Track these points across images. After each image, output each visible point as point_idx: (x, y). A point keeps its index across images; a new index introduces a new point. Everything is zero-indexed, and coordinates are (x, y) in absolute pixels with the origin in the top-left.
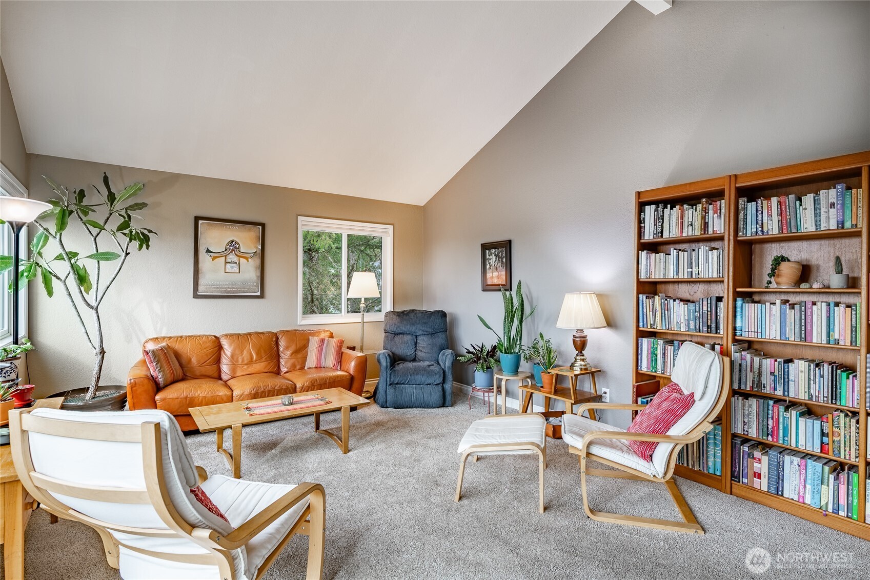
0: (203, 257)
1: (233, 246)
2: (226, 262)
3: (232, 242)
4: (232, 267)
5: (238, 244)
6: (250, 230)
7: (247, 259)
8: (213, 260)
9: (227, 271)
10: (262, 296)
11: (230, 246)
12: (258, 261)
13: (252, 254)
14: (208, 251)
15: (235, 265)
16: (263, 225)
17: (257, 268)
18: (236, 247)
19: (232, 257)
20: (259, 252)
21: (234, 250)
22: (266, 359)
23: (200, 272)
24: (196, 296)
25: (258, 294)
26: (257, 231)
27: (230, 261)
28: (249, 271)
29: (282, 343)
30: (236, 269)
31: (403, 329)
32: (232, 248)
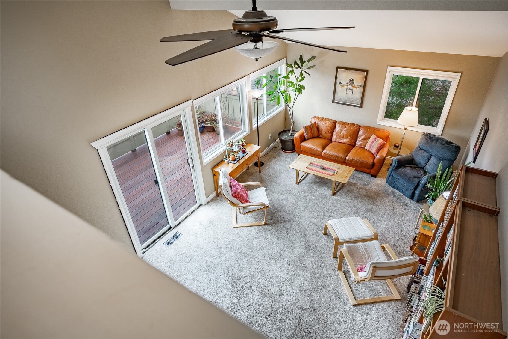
0: (338, 86)
1: (351, 81)
2: (347, 89)
3: (351, 80)
4: (349, 91)
5: (354, 80)
6: (360, 74)
7: (356, 88)
8: (342, 87)
9: (347, 93)
10: (361, 106)
11: (350, 81)
12: (362, 90)
13: (359, 86)
14: (340, 83)
15: (351, 90)
16: (367, 71)
17: (360, 92)
18: (352, 82)
19: (350, 87)
20: (363, 85)
21: (351, 83)
22: (349, 138)
23: (336, 92)
24: (333, 102)
25: (359, 105)
26: (363, 74)
27: (349, 88)
28: (357, 94)
29: (361, 132)
30: (351, 92)
31: (425, 148)
32: (350, 82)
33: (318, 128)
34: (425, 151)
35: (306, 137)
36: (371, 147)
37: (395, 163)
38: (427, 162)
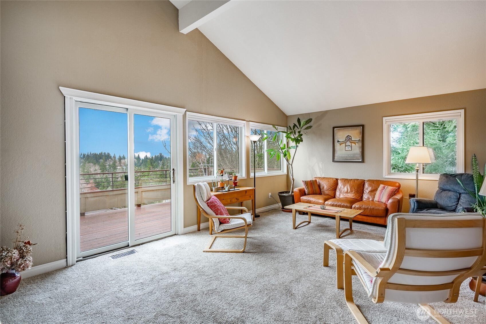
0: (337, 145)
1: (349, 138)
2: (346, 146)
3: (348, 136)
4: (348, 148)
5: (351, 137)
6: (356, 129)
7: (355, 143)
8: (340, 145)
9: (346, 150)
10: (363, 161)
11: (347, 138)
12: (360, 144)
13: (357, 141)
14: (338, 141)
15: (349, 147)
16: (363, 126)
17: (360, 147)
18: (350, 139)
19: (348, 143)
20: (361, 139)
21: (349, 140)
22: (354, 192)
23: (335, 151)
24: (334, 161)
25: (361, 160)
26: (359, 130)
27: (347, 145)
28: (356, 149)
29: (366, 185)
30: (350, 149)
32: (348, 139)
33: (319, 186)
34: (449, 190)
35: (306, 192)
36: (381, 196)
37: (414, 204)
38: (456, 203)
